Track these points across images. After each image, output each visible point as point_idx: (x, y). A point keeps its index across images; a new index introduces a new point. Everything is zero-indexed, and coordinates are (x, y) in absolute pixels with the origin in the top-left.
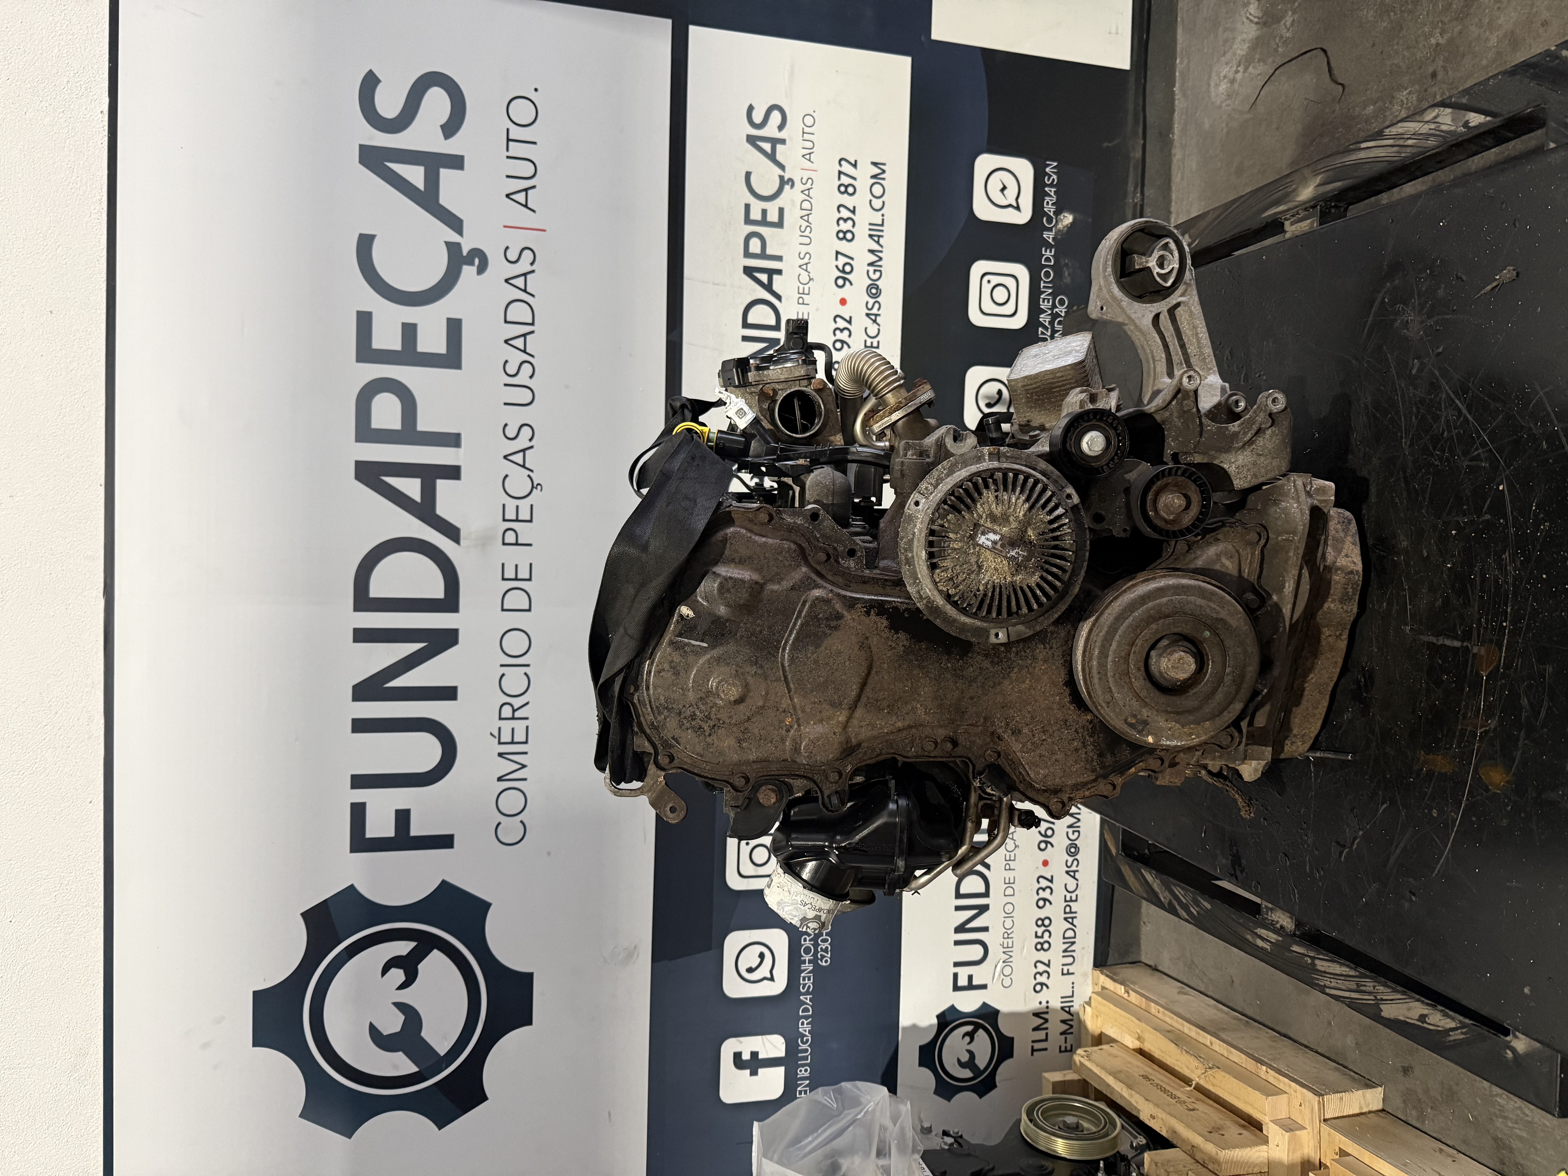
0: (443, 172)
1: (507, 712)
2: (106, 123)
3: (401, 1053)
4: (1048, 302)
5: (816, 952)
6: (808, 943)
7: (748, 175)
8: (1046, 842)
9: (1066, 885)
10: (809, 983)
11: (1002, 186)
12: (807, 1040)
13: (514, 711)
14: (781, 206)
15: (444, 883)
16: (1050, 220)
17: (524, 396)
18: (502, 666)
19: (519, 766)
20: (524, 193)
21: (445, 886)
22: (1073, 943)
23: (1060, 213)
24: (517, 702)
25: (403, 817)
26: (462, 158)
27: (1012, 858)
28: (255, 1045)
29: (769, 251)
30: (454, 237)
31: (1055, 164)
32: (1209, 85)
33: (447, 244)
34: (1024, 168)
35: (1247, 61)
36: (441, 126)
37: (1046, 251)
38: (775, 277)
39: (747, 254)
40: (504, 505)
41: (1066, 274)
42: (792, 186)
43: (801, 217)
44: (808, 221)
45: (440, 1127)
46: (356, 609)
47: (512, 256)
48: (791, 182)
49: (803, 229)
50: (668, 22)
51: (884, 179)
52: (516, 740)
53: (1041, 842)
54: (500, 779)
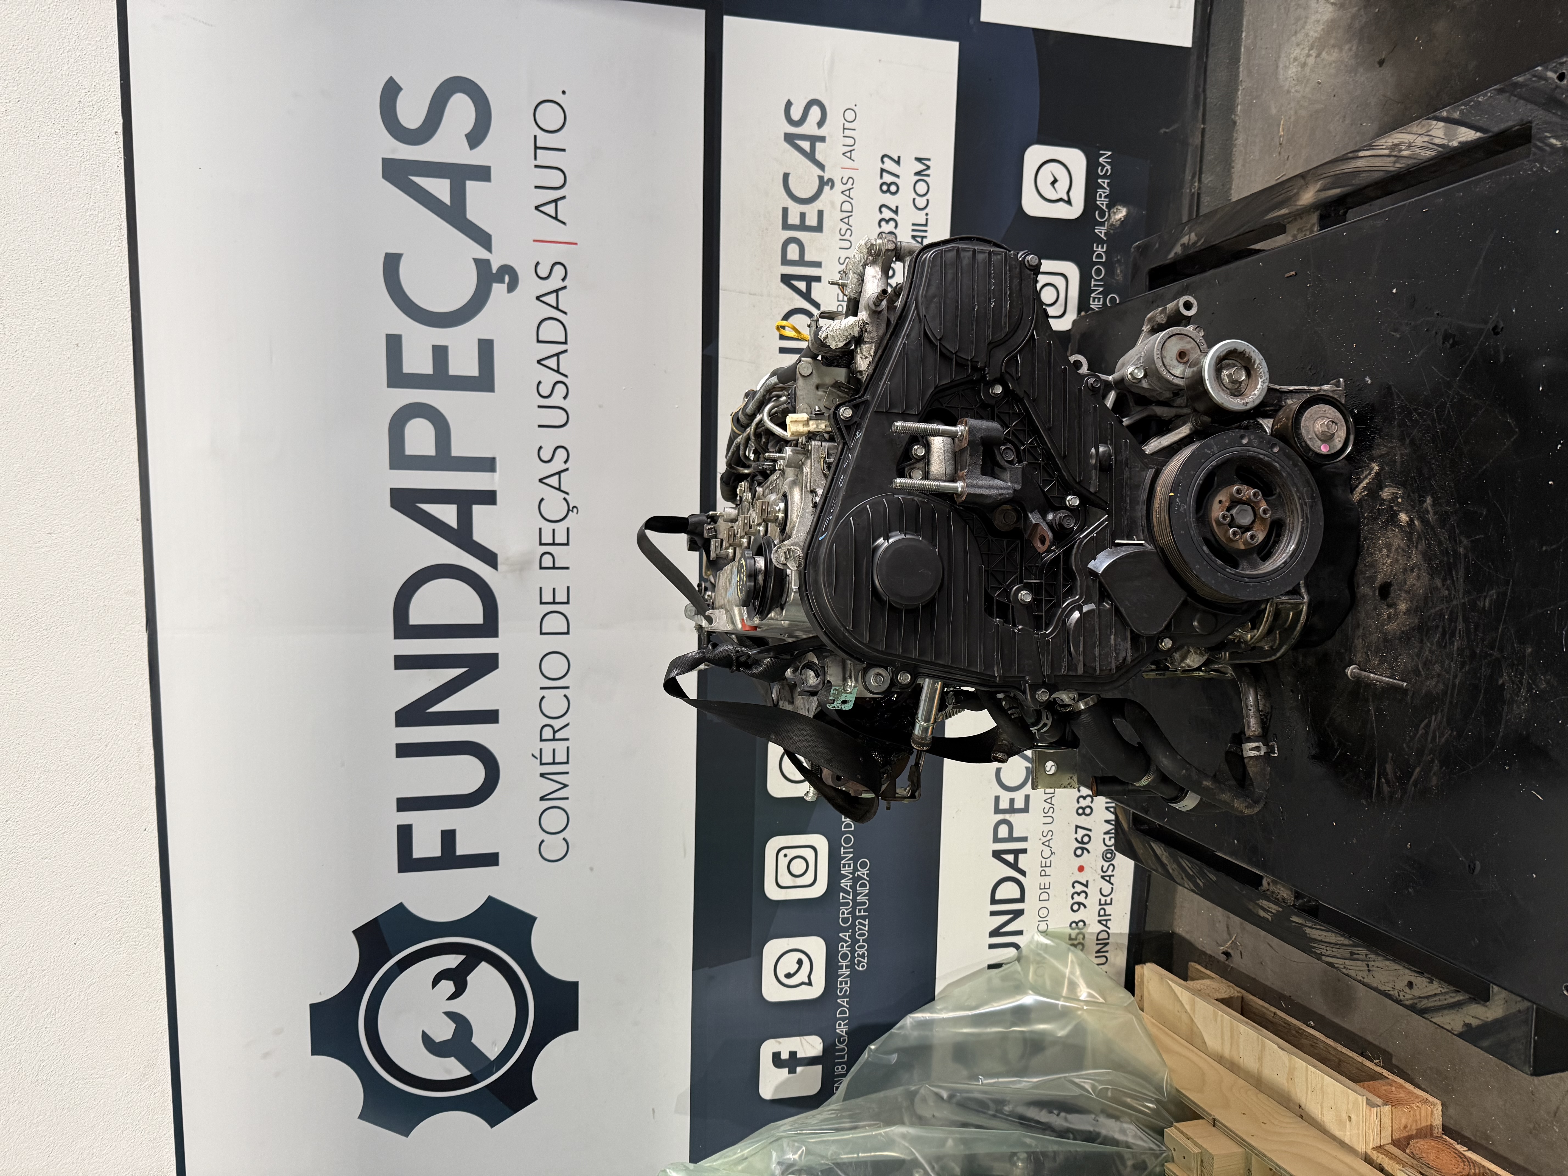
0: (469, 184)
1: (548, 733)
2: (121, 145)
3: (453, 1058)
4: (1099, 301)
5: (853, 957)
6: (845, 950)
7: (786, 176)
8: (1082, 847)
9: (1101, 889)
10: (847, 987)
11: (1052, 179)
12: (844, 1040)
13: (555, 732)
14: (821, 209)
15: (490, 899)
16: (1102, 215)
17: (558, 417)
18: (541, 688)
19: (562, 786)
20: (553, 205)
21: (491, 902)
22: (1106, 944)
23: (1114, 206)
24: (557, 724)
25: (448, 837)
26: (488, 169)
27: (1048, 864)
28: (313, 1054)
29: (808, 258)
30: (483, 254)
31: (1110, 153)
32: (1277, 67)
33: (476, 261)
34: (1076, 159)
35: (1320, 45)
36: (466, 135)
37: (1097, 247)
38: (814, 284)
39: (785, 261)
40: (540, 529)
41: (1119, 271)
42: (832, 187)
43: (841, 220)
44: (848, 224)
45: (492, 1124)
46: (396, 637)
47: (543, 273)
48: (831, 182)
49: (843, 232)
50: (702, 13)
51: (928, 175)
52: (556, 761)
53: (1077, 849)
54: (542, 799)
